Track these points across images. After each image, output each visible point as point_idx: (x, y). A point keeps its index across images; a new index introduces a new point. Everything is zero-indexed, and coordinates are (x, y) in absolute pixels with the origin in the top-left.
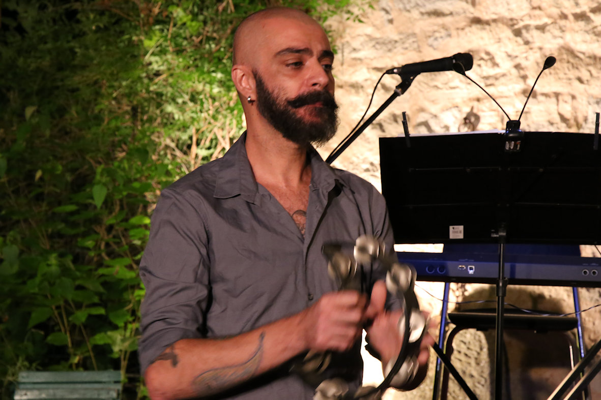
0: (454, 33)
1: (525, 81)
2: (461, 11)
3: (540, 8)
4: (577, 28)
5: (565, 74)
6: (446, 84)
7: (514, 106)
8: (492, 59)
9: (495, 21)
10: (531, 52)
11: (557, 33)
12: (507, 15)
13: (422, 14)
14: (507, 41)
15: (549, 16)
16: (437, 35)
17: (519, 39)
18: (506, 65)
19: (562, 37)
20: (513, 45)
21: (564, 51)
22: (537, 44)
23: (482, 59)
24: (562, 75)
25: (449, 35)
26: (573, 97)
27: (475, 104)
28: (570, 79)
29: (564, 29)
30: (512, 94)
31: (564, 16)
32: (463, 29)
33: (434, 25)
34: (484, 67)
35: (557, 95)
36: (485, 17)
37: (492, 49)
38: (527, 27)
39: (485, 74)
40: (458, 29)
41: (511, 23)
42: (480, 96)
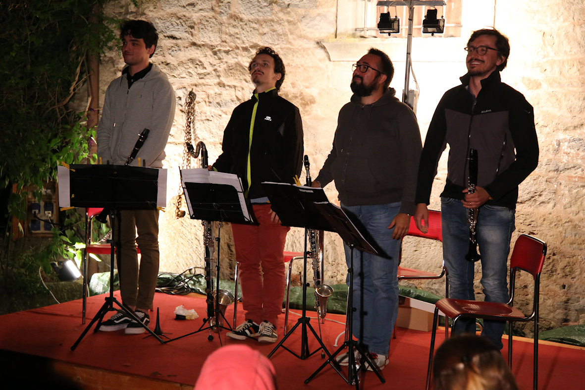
0: (182, 49)
1: (219, 78)
2: (186, 38)
3: (225, 42)
4: (244, 55)
5: (239, 77)
6: (179, 75)
7: (214, 90)
8: (202, 65)
9: (203, 45)
10: (222, 64)
11: (234, 56)
12: (209, 43)
13: (165, 36)
14: (210, 57)
15: (230, 47)
16: (174, 49)
17: (216, 56)
18: (210, 69)
20: (213, 60)
21: (238, 65)
22: (225, 60)
23: (197, 64)
24: (237, 77)
25: (180, 50)
26: (243, 89)
27: (194, 87)
28: (241, 80)
29: (238, 54)
30: (213, 84)
31: (237, 48)
32: (187, 48)
33: (172, 43)
34: (198, 69)
35: (235, 87)
36: (199, 43)
37: (203, 59)
38: (219, 50)
39: (199, 72)
40: (184, 47)
41: (212, 48)
42: (197, 83)
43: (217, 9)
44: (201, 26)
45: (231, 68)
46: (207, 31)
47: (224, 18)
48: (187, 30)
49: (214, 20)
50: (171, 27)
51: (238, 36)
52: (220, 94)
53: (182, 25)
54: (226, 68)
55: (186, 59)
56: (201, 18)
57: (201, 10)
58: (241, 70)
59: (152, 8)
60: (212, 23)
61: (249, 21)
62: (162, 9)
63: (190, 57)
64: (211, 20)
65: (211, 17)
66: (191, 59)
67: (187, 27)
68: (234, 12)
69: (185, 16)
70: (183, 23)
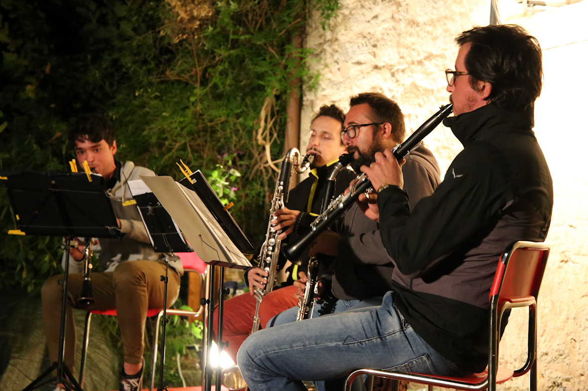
0: (366, 76)
2: (369, 61)
3: (402, 58)
4: (418, 70)
5: (413, 101)
9: (384, 67)
10: (399, 87)
11: (410, 74)
12: (389, 62)
13: (353, 63)
14: (388, 80)
15: (407, 63)
16: (359, 77)
17: (394, 79)
19: (412, 77)
20: (391, 83)
25: (364, 78)
26: (417, 117)
28: (415, 105)
29: (413, 71)
31: (413, 63)
32: (370, 73)
33: (358, 71)
36: (380, 64)
38: (397, 70)
40: (367, 73)
41: (390, 68)
43: (397, 16)
44: (382, 42)
45: (406, 91)
46: (387, 47)
47: (402, 26)
48: (370, 51)
49: (393, 32)
50: (358, 50)
51: (414, 47)
53: (367, 46)
56: (383, 32)
57: (383, 21)
58: (416, 92)
59: (343, 31)
60: (391, 36)
61: (425, 24)
64: (391, 32)
65: (391, 28)
67: (370, 47)
68: (412, 16)
69: (369, 33)
70: (368, 43)
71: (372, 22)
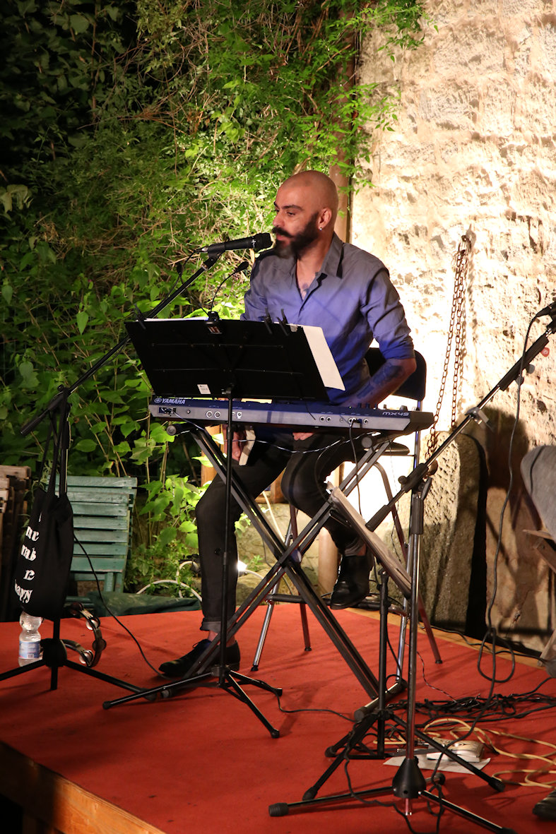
0: (459, 147)
1: (508, 203)
2: (466, 125)
3: (519, 129)
4: (544, 154)
6: (453, 199)
7: (499, 227)
8: (487, 177)
9: (489, 138)
10: (512, 174)
11: (530, 156)
12: (497, 133)
13: (438, 124)
14: (496, 161)
15: (526, 140)
16: (448, 148)
17: (504, 159)
18: (497, 184)
19: (534, 162)
20: (500, 165)
21: (535, 176)
23: (479, 177)
24: (533, 201)
25: (456, 150)
26: (540, 222)
27: (472, 222)
29: (535, 153)
30: (498, 215)
31: (536, 140)
32: (466, 144)
33: (446, 137)
34: (480, 186)
35: (529, 218)
36: (483, 134)
37: (487, 167)
38: (511, 147)
39: (482, 193)
40: (462, 143)
41: (500, 142)
42: (477, 214)
43: (510, 64)
44: (487, 101)
45: (525, 182)
46: (494, 110)
48: (467, 110)
49: (504, 87)
50: (446, 105)
51: (538, 116)
52: (508, 235)
53: (462, 102)
54: (519, 183)
55: (465, 168)
56: (489, 85)
57: (489, 68)
58: (539, 186)
59: (422, 72)
60: (502, 93)
62: (436, 72)
63: (470, 163)
64: (501, 87)
65: (502, 80)
66: (471, 168)
67: (468, 104)
68: (536, 68)
69: (466, 82)
70: (463, 97)
71: (470, 65)
